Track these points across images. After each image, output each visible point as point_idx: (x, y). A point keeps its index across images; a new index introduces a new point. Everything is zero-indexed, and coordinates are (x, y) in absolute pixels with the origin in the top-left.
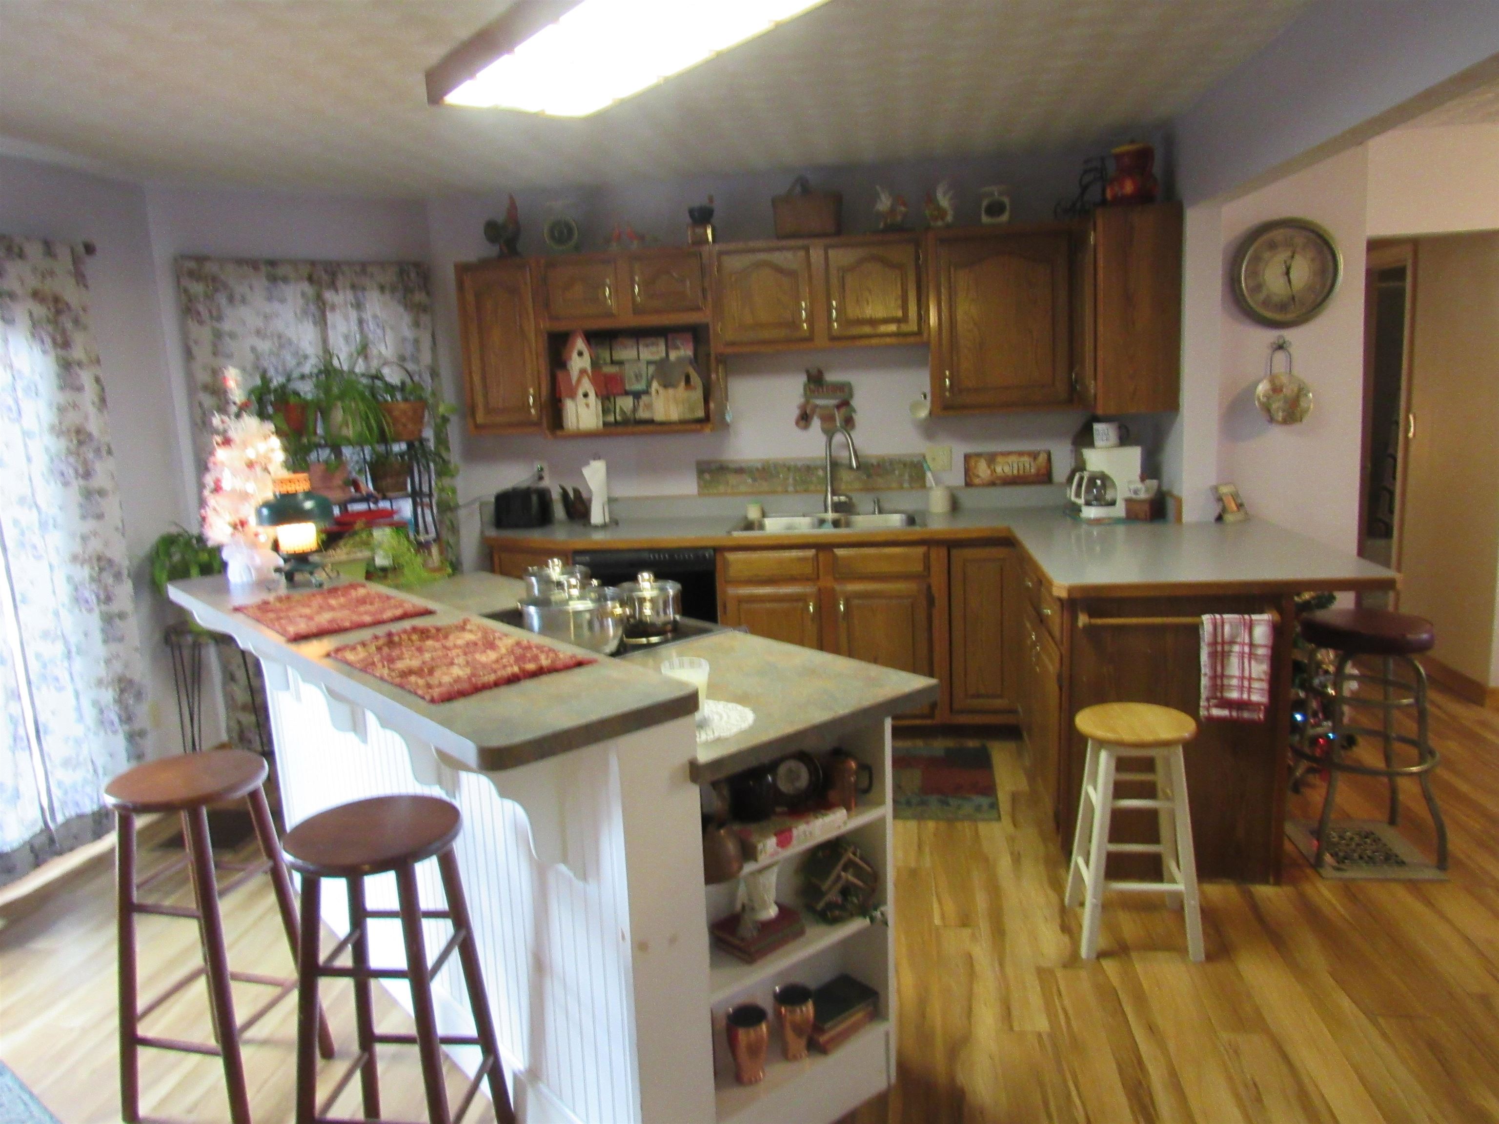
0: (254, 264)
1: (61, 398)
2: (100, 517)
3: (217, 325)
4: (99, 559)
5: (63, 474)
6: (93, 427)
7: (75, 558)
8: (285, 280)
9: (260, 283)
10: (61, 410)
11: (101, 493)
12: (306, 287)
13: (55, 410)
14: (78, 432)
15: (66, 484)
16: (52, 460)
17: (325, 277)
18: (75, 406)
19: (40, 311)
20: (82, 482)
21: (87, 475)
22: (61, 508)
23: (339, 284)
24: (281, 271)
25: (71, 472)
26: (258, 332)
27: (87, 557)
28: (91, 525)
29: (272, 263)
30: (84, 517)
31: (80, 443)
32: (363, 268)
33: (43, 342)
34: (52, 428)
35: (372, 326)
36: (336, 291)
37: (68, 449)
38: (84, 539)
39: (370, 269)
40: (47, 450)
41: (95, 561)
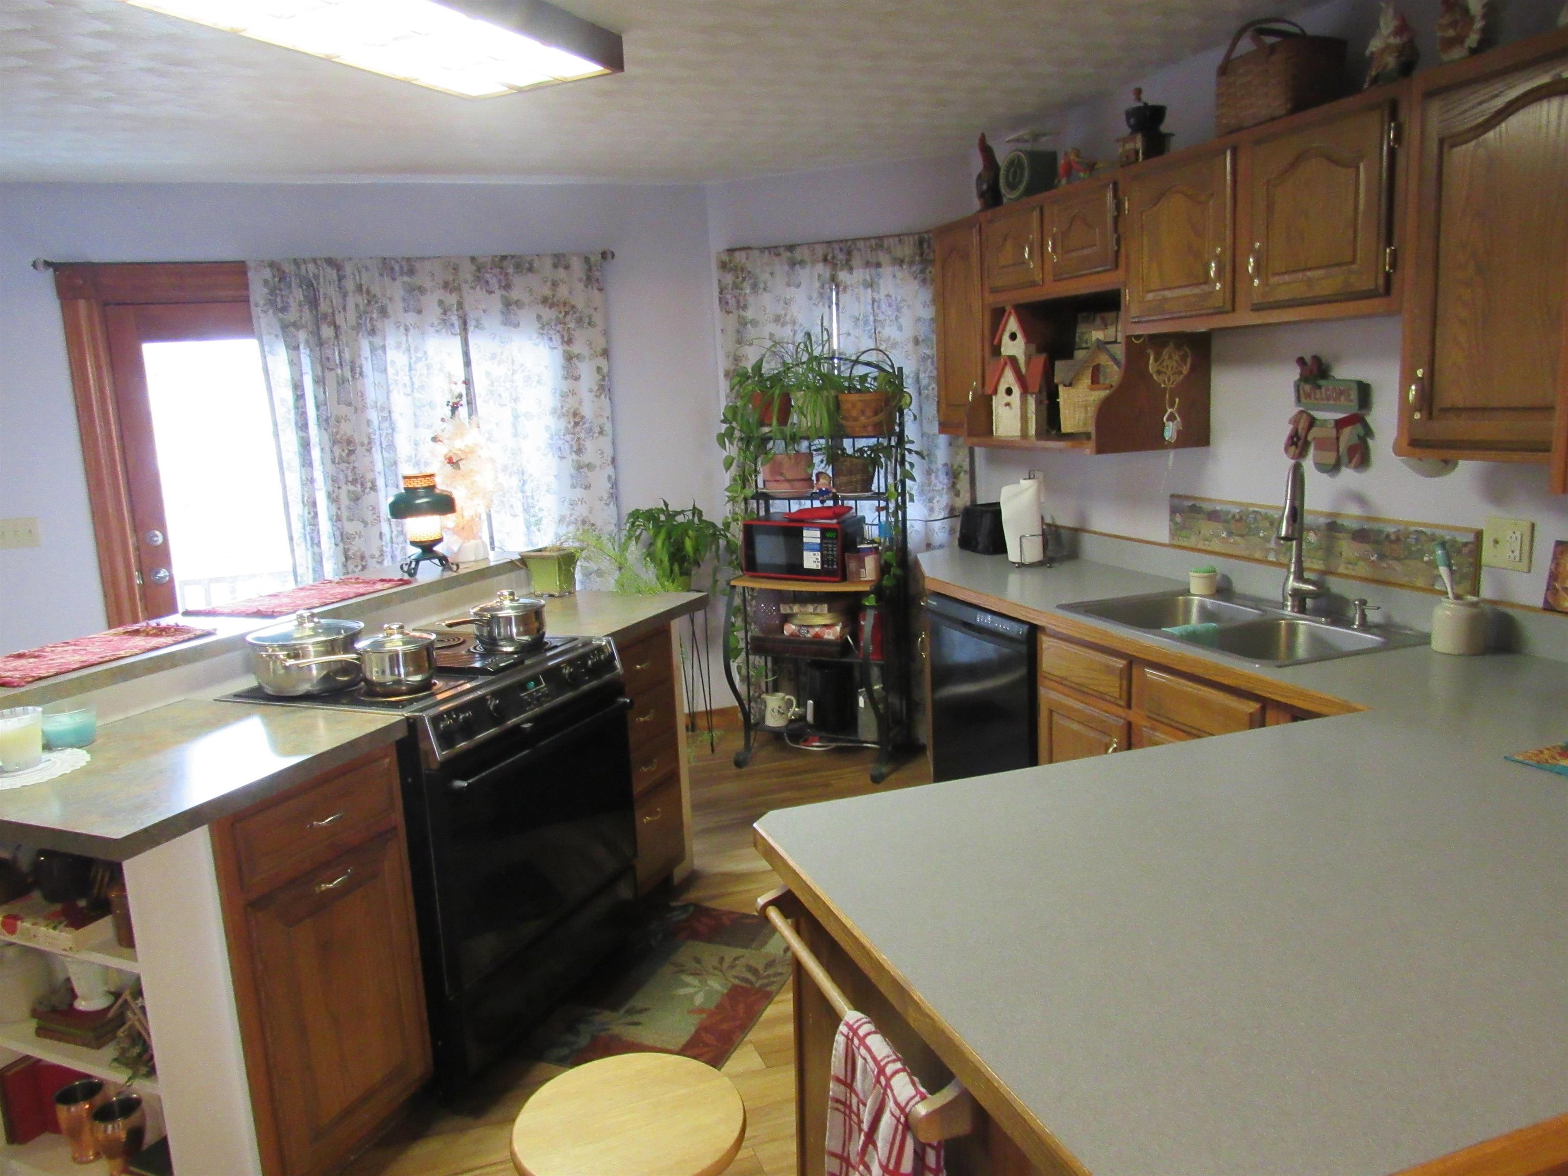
0: (773, 250)
1: (565, 386)
2: (588, 487)
3: (742, 313)
4: (584, 522)
5: (560, 449)
6: (587, 411)
7: (562, 520)
8: (802, 263)
9: (781, 268)
10: (564, 396)
11: (589, 466)
12: (820, 268)
13: (558, 395)
14: (575, 414)
15: (562, 458)
16: (552, 438)
17: (841, 257)
18: (573, 393)
19: (549, 314)
20: (575, 457)
21: (579, 451)
22: (555, 476)
23: (854, 263)
24: (798, 254)
25: (567, 446)
26: (777, 319)
27: (573, 519)
28: (579, 493)
29: (791, 248)
30: (573, 486)
31: (576, 424)
32: (878, 242)
33: (551, 339)
34: (554, 411)
35: (884, 306)
36: (851, 269)
37: (567, 428)
38: (573, 504)
39: (885, 243)
40: (547, 428)
41: (580, 523)
